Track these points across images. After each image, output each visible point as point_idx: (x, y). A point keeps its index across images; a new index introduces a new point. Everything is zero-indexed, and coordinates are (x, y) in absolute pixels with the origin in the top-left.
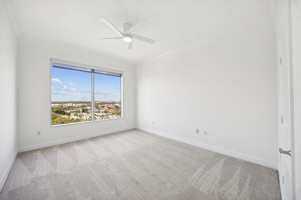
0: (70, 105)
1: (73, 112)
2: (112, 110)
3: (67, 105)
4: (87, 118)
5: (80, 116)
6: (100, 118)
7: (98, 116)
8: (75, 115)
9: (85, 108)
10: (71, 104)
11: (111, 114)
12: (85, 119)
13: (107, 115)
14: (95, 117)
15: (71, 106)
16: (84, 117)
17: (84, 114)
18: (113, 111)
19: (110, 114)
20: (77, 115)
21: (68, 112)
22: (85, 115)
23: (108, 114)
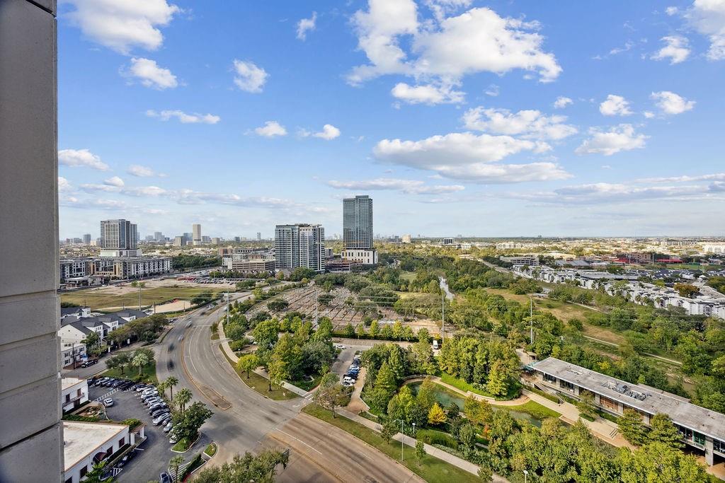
0: (510, 246)
1: (519, 261)
2: (638, 265)
3: (504, 246)
4: (555, 281)
5: (534, 272)
6: (593, 286)
7: (587, 279)
8: (522, 270)
9: (545, 255)
10: (512, 243)
11: (636, 278)
12: (548, 282)
13: (619, 280)
14: (578, 280)
15: (512, 248)
16: (546, 276)
17: (545, 270)
18: (642, 268)
19: (631, 277)
20: (528, 270)
21: (509, 260)
22: (549, 273)
23: (624, 277)
